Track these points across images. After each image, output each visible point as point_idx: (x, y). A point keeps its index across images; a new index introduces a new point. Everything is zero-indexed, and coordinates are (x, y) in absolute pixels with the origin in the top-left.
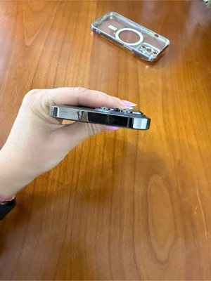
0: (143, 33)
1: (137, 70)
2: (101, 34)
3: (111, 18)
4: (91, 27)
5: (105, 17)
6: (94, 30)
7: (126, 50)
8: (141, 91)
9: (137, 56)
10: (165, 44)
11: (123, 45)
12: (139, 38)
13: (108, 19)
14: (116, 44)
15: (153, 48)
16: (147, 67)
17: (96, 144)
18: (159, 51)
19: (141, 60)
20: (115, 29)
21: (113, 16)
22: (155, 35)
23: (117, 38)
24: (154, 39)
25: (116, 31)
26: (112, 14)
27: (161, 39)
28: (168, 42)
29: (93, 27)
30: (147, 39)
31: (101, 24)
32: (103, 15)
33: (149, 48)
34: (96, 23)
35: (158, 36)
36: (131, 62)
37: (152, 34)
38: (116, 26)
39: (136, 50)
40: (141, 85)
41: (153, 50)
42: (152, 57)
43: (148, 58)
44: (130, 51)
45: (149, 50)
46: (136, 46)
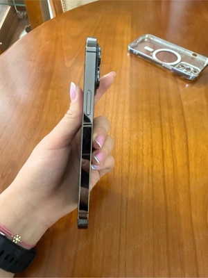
0: (180, 53)
1: (179, 89)
2: (139, 54)
3: (146, 40)
4: (128, 48)
5: (140, 39)
6: (131, 52)
7: (165, 69)
8: (185, 110)
9: (177, 75)
10: (204, 63)
11: (161, 64)
12: (176, 58)
13: (143, 41)
14: (153, 63)
15: (192, 67)
16: (187, 85)
17: (143, 165)
18: (200, 70)
19: (181, 79)
20: (151, 50)
21: (148, 39)
22: (193, 55)
23: (154, 57)
24: (192, 58)
25: (153, 52)
26: (147, 36)
27: (199, 57)
28: (207, 61)
29: (129, 48)
30: (185, 58)
31: (137, 46)
32: (137, 38)
33: (188, 67)
34: (132, 44)
35: (196, 56)
36: (171, 83)
37: (190, 53)
38: (153, 46)
39: (175, 68)
40: (185, 103)
41: (192, 69)
42: (193, 75)
43: (188, 76)
44: (169, 70)
45: (189, 69)
46: (174, 66)
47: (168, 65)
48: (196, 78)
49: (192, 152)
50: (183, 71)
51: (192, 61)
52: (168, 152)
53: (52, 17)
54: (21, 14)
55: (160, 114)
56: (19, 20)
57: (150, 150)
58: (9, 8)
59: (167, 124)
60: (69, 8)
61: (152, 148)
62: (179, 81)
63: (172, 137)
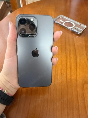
0: (74, 23)
1: (73, 38)
2: (57, 23)
3: (61, 17)
5: (58, 17)
6: (54, 22)
7: (68, 30)
8: (76, 47)
9: (73, 32)
10: (84, 27)
11: (66, 28)
12: (73, 25)
13: (59, 18)
14: (63, 27)
15: (79, 29)
16: (77, 37)
17: (58, 69)
18: (82, 30)
19: (75, 34)
20: (63, 21)
21: (62, 17)
22: (80, 24)
23: (64, 25)
24: (80, 26)
25: (63, 22)
26: (61, 16)
27: (82, 25)
28: (85, 27)
30: (76, 25)
31: (57, 20)
32: (57, 16)
33: (78, 29)
34: (55, 19)
35: (81, 24)
36: (70, 35)
37: (78, 23)
38: (63, 20)
39: (72, 29)
40: (76, 44)
41: (79, 30)
42: (79, 32)
43: (78, 33)
44: (70, 30)
45: (78, 30)
46: (72, 28)
47: (70, 28)
48: (81, 33)
49: (78, 64)
50: (76, 31)
51: (79, 26)
52: (68, 63)
53: (21, 7)
54: (8, 5)
55: (66, 48)
56: (8, 7)
57: (61, 63)
58: (3, 2)
59: (68, 52)
60: (29, 3)
61: (62, 62)
62: (74, 35)
63: (70, 58)
